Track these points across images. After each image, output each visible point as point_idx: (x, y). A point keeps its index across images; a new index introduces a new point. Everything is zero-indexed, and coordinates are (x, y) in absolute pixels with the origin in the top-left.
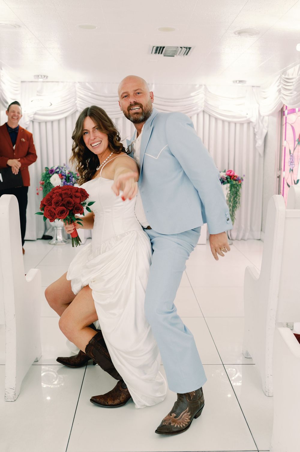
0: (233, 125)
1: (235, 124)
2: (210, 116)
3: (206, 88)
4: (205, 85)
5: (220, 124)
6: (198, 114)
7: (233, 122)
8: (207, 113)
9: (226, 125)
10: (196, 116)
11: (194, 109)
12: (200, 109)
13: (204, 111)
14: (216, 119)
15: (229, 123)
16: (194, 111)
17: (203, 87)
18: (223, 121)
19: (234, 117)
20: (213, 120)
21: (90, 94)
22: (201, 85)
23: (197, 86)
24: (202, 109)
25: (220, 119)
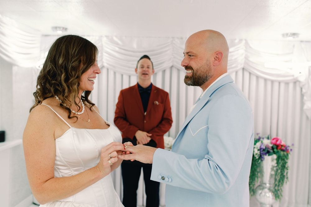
0: (276, 85)
1: (279, 83)
2: (250, 73)
3: (247, 43)
4: (246, 40)
5: (262, 83)
6: (237, 72)
7: (276, 81)
8: (247, 70)
9: (269, 84)
10: (234, 74)
11: (233, 66)
12: (240, 67)
13: (243, 69)
14: (258, 77)
15: (272, 82)
16: (232, 68)
17: (244, 42)
18: (266, 80)
19: (278, 76)
20: (254, 79)
21: (117, 49)
22: (241, 40)
23: (237, 41)
24: (242, 66)
25: (262, 77)
